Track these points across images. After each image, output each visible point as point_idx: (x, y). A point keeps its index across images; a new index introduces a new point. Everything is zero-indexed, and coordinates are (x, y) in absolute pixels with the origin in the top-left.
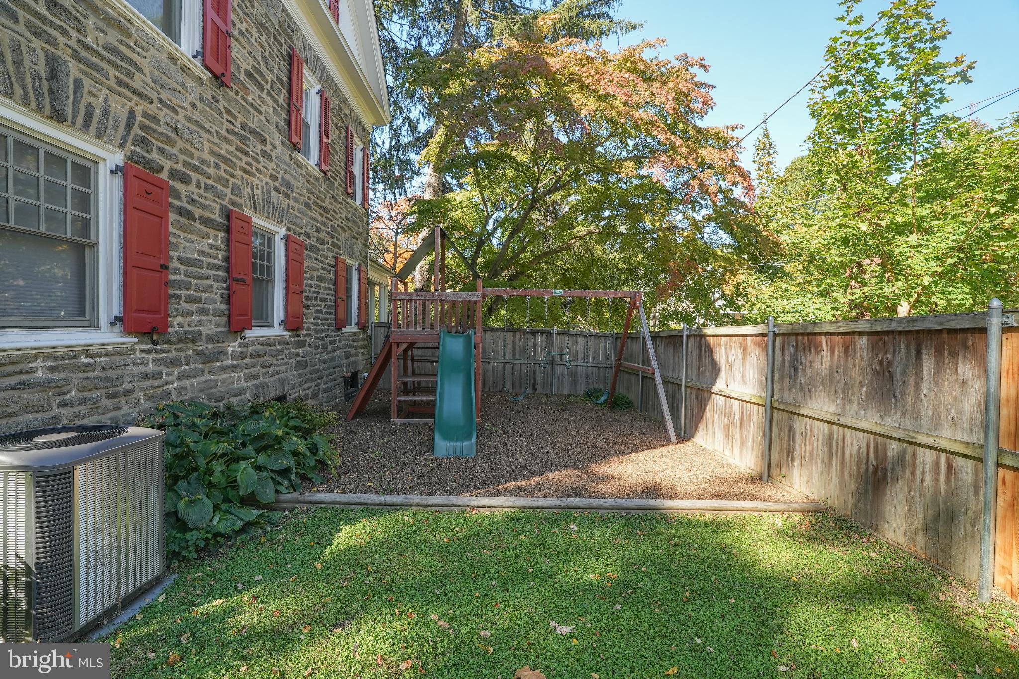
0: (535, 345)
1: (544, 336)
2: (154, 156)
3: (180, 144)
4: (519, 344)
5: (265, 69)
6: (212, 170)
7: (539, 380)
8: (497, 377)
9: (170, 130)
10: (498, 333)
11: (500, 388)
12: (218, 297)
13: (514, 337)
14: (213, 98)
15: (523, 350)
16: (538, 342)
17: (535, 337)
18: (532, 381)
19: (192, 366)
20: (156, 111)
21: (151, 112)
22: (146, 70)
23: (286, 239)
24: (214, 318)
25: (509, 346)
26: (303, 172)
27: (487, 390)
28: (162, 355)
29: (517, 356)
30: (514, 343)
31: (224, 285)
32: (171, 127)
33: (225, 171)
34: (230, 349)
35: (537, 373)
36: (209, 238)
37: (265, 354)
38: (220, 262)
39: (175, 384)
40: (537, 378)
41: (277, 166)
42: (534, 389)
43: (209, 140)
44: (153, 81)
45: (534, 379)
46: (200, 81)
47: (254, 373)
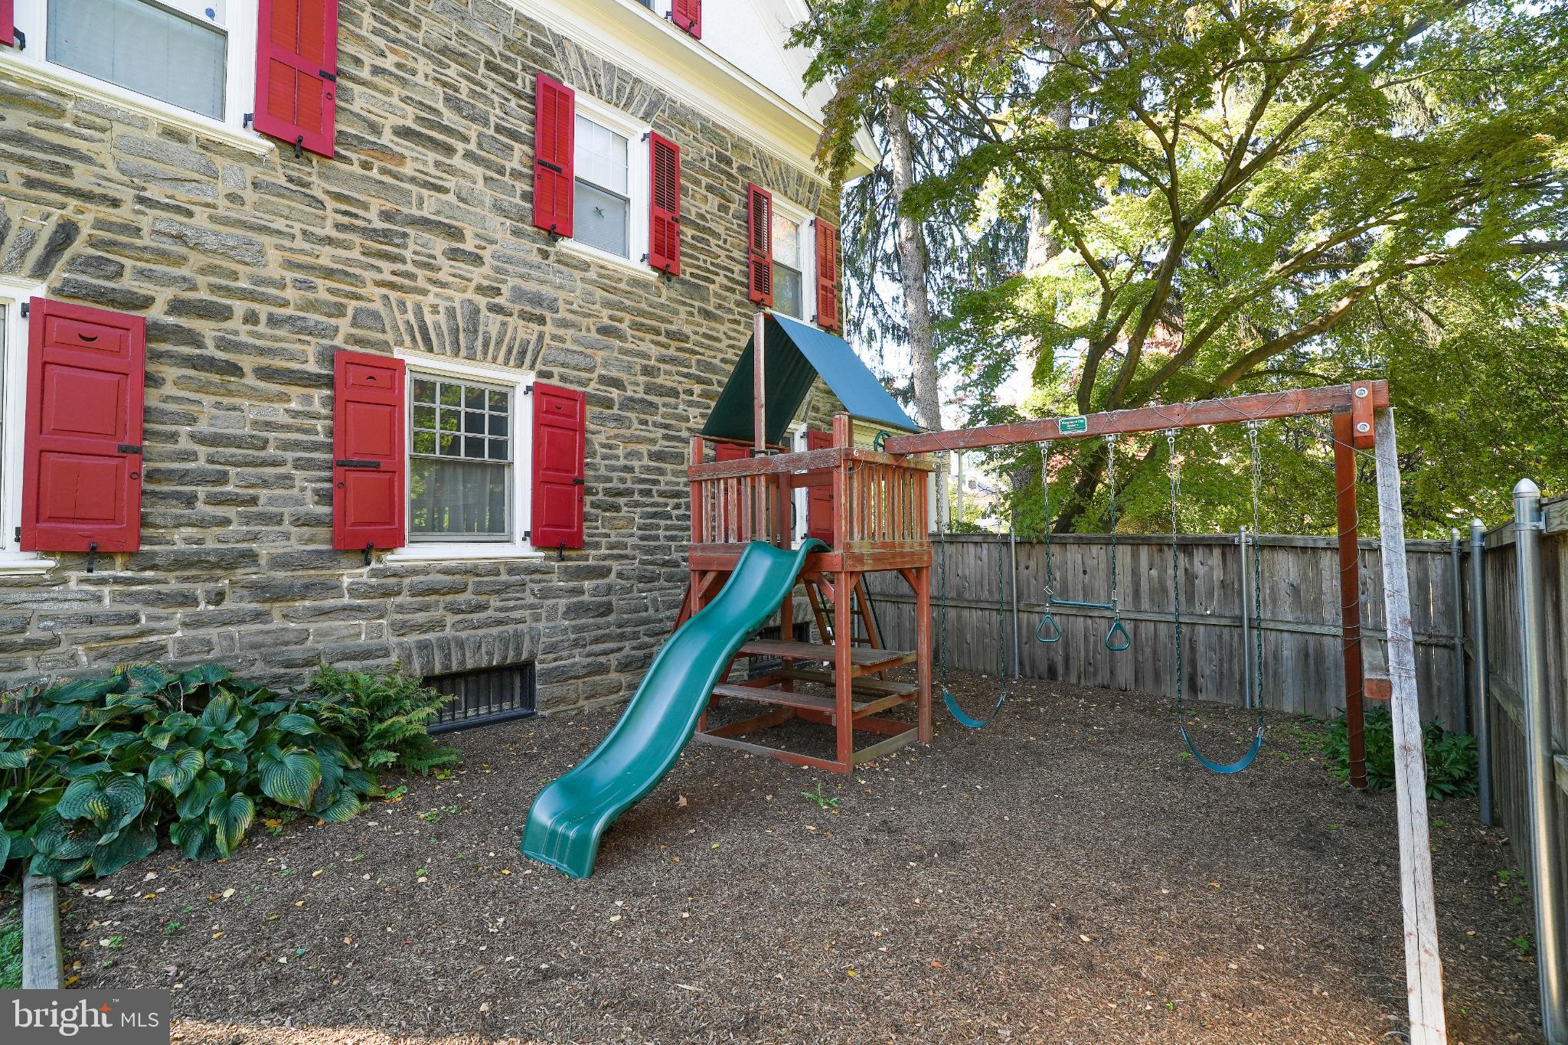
0: (1190, 576)
1: (1217, 552)
2: (128, 283)
3: (196, 259)
4: (1149, 575)
5: (457, 118)
6: (290, 294)
7: (1206, 667)
8: (1095, 651)
9: (170, 241)
10: (1095, 549)
11: (1103, 677)
12: (309, 493)
13: (1135, 557)
14: (291, 180)
15: (1159, 591)
16: (1200, 570)
17: (1191, 555)
18: (1186, 669)
19: (227, 605)
20: (133, 217)
21: (119, 220)
22: (105, 158)
23: (539, 392)
24: (293, 529)
25: (1124, 579)
26: (592, 275)
27: (1073, 680)
28: (135, 588)
29: (1145, 604)
30: (1135, 573)
31: (327, 474)
32: (172, 236)
33: (330, 290)
34: (346, 581)
35: (1201, 649)
36: (289, 401)
37: (464, 590)
38: (321, 438)
39: (179, 634)
40: (1201, 663)
41: (498, 270)
42: (1193, 687)
43: (278, 247)
44: (123, 172)
45: (1193, 663)
46: (251, 158)
47: (420, 621)
